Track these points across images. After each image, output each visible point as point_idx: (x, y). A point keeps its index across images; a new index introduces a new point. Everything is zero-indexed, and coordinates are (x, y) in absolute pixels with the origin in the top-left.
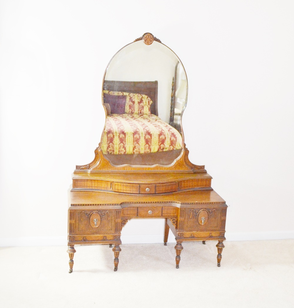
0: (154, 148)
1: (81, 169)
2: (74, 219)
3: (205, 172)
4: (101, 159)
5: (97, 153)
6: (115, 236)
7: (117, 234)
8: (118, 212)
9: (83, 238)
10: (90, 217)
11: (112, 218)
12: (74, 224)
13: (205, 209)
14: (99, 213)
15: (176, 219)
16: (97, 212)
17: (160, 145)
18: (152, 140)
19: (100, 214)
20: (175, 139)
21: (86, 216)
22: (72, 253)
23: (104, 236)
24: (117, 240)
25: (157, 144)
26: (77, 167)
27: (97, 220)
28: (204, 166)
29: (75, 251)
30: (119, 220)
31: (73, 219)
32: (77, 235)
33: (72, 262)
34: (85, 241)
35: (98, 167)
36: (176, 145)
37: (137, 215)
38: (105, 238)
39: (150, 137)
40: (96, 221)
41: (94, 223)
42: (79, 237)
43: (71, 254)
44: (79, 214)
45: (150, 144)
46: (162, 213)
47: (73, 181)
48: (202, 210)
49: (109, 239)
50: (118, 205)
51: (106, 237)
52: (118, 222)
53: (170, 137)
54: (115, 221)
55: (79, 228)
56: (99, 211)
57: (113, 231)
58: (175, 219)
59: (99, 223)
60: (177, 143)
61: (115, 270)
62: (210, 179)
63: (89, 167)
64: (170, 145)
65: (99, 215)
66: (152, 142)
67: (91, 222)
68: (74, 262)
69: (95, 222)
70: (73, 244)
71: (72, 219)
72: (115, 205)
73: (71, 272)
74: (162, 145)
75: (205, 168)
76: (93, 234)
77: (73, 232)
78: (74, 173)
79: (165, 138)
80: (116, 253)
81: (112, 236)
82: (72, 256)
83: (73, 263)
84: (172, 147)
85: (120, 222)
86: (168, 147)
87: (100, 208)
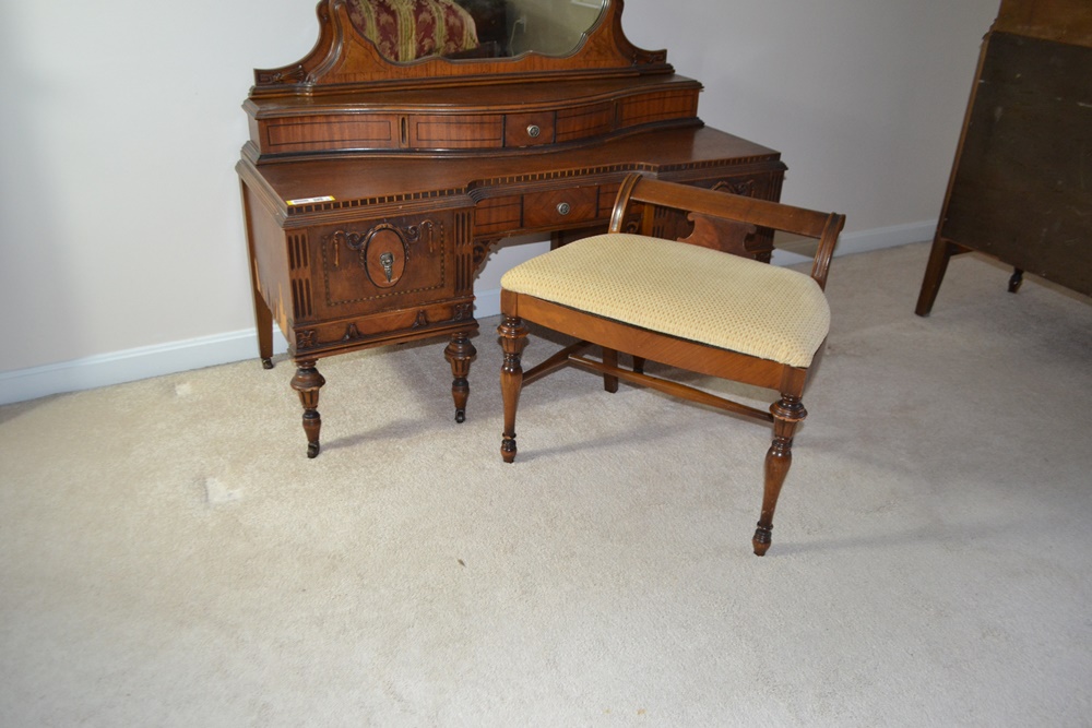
0: (407, 51)
1: (274, 84)
2: (306, 264)
3: (669, 70)
4: (346, 40)
5: (328, 16)
6: (452, 308)
7: (463, 299)
8: (461, 217)
9: (348, 329)
10: (366, 251)
11: (442, 242)
12: (307, 281)
13: (726, 179)
14: (398, 229)
15: (637, 225)
16: (390, 226)
17: (422, 40)
18: (399, 27)
19: (401, 233)
20: (458, 23)
21: (352, 248)
22: (315, 389)
23: (419, 313)
24: (464, 320)
25: (413, 37)
26: (261, 75)
27: (391, 257)
28: (663, 53)
29: (320, 381)
30: (467, 249)
31: (302, 263)
32: (325, 321)
33: (312, 421)
34: (355, 340)
35: (339, 71)
36: (465, 38)
37: (522, 226)
38: (421, 318)
39: (391, 20)
40: (387, 262)
41: (381, 269)
42: (332, 330)
43: (311, 393)
44: (323, 244)
45: (394, 41)
46: (598, 210)
47: (260, 126)
48: (719, 183)
49: (436, 319)
50: (459, 191)
51: (424, 312)
52: (463, 256)
53: (443, 16)
54: (452, 252)
55: (327, 294)
56: (397, 221)
57: (447, 292)
58: (632, 223)
59: (400, 266)
60: (465, 32)
61: (461, 418)
62: (694, 88)
63: (306, 74)
64: (448, 41)
65: (398, 239)
66: (399, 33)
67: (369, 267)
68: (322, 418)
69: (387, 264)
70: (314, 357)
71: (299, 265)
72: (451, 192)
73: (314, 450)
74: (427, 42)
75: (669, 60)
76: (381, 309)
77: (310, 313)
78: (252, 99)
79: (433, 19)
80: (460, 365)
81: (444, 308)
82: (314, 398)
83: (318, 422)
84: (452, 46)
85: (469, 255)
86: (444, 44)
87: (401, 208)
